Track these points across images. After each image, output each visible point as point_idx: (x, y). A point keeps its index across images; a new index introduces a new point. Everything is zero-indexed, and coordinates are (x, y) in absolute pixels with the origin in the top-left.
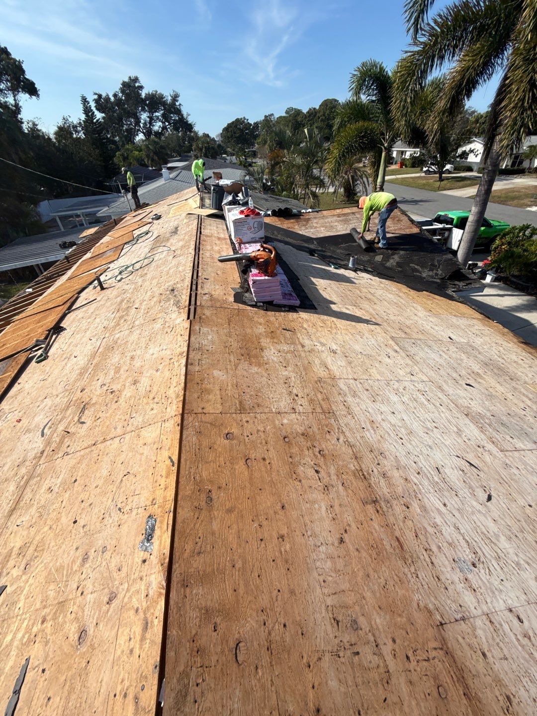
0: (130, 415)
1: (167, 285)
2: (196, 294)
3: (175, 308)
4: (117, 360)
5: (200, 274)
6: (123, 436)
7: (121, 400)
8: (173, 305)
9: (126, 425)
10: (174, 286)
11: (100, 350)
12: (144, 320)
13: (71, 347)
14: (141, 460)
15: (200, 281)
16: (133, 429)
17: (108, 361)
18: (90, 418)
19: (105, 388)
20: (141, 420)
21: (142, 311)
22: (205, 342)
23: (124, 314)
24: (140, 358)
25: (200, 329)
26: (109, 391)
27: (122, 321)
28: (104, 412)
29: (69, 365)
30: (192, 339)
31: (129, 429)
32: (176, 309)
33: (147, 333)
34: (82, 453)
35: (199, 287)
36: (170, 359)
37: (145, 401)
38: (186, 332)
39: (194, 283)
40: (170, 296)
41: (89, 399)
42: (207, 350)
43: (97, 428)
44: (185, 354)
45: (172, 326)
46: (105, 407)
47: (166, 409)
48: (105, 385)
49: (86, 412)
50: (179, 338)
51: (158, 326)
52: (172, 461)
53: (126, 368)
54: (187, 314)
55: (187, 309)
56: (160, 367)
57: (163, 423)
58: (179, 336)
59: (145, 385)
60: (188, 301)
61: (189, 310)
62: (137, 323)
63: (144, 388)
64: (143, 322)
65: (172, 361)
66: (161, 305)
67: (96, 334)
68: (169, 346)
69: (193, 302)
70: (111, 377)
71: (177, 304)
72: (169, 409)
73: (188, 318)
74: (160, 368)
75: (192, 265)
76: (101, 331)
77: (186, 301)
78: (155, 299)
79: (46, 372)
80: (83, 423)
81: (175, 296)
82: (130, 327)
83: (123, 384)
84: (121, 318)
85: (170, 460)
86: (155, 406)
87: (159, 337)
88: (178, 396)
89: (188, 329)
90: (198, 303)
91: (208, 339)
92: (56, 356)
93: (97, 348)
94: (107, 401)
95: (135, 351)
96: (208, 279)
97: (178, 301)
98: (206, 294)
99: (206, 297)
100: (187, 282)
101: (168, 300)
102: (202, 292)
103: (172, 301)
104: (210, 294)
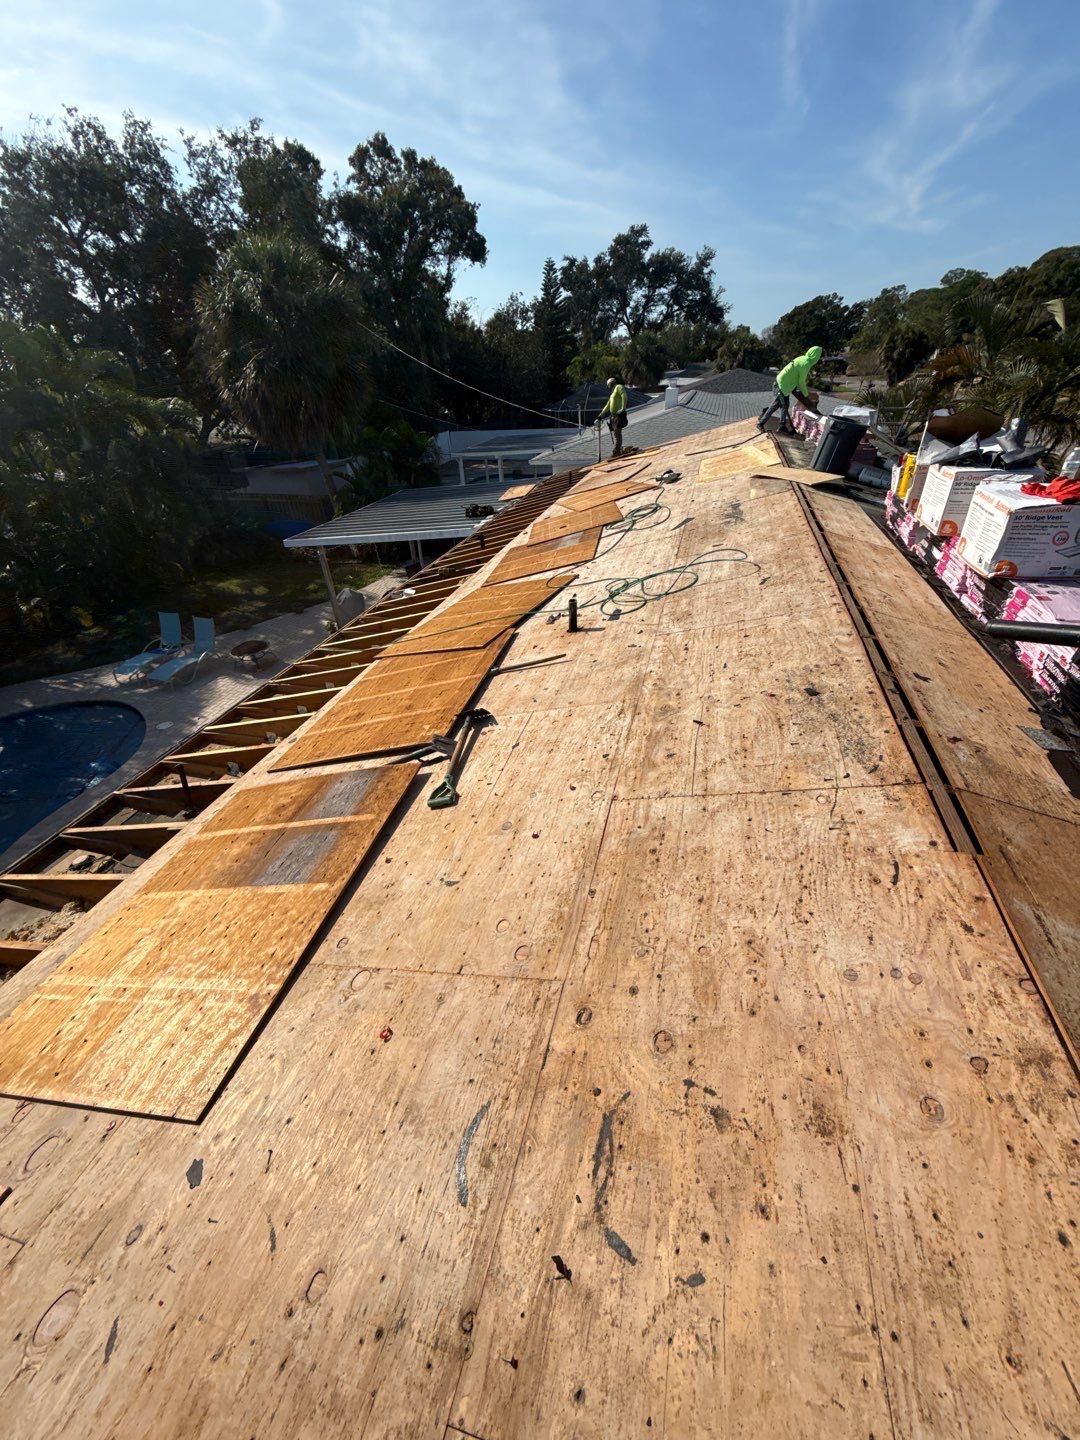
1: (778, 665)
2: (922, 733)
3: (858, 772)
5: (892, 656)
8: (844, 751)
10: (815, 680)
11: (612, 843)
12: (744, 780)
13: (517, 793)
15: (908, 684)
23: (660, 726)
27: (660, 755)
29: (519, 860)
32: (870, 779)
35: (918, 705)
39: (890, 685)
40: (813, 714)
60: (907, 754)
61: (931, 795)
62: (720, 780)
64: (740, 786)
66: (792, 737)
67: (585, 774)
71: (860, 749)
73: (954, 846)
75: (846, 617)
76: (596, 767)
77: (895, 754)
78: (756, 708)
79: (457, 853)
81: (833, 717)
82: (699, 790)
84: (653, 739)
90: (956, 779)
92: (479, 804)
93: (598, 832)
96: (926, 679)
97: (860, 743)
98: (955, 740)
99: (963, 752)
100: (860, 677)
101: (810, 728)
102: (940, 729)
103: (830, 736)
104: (969, 743)
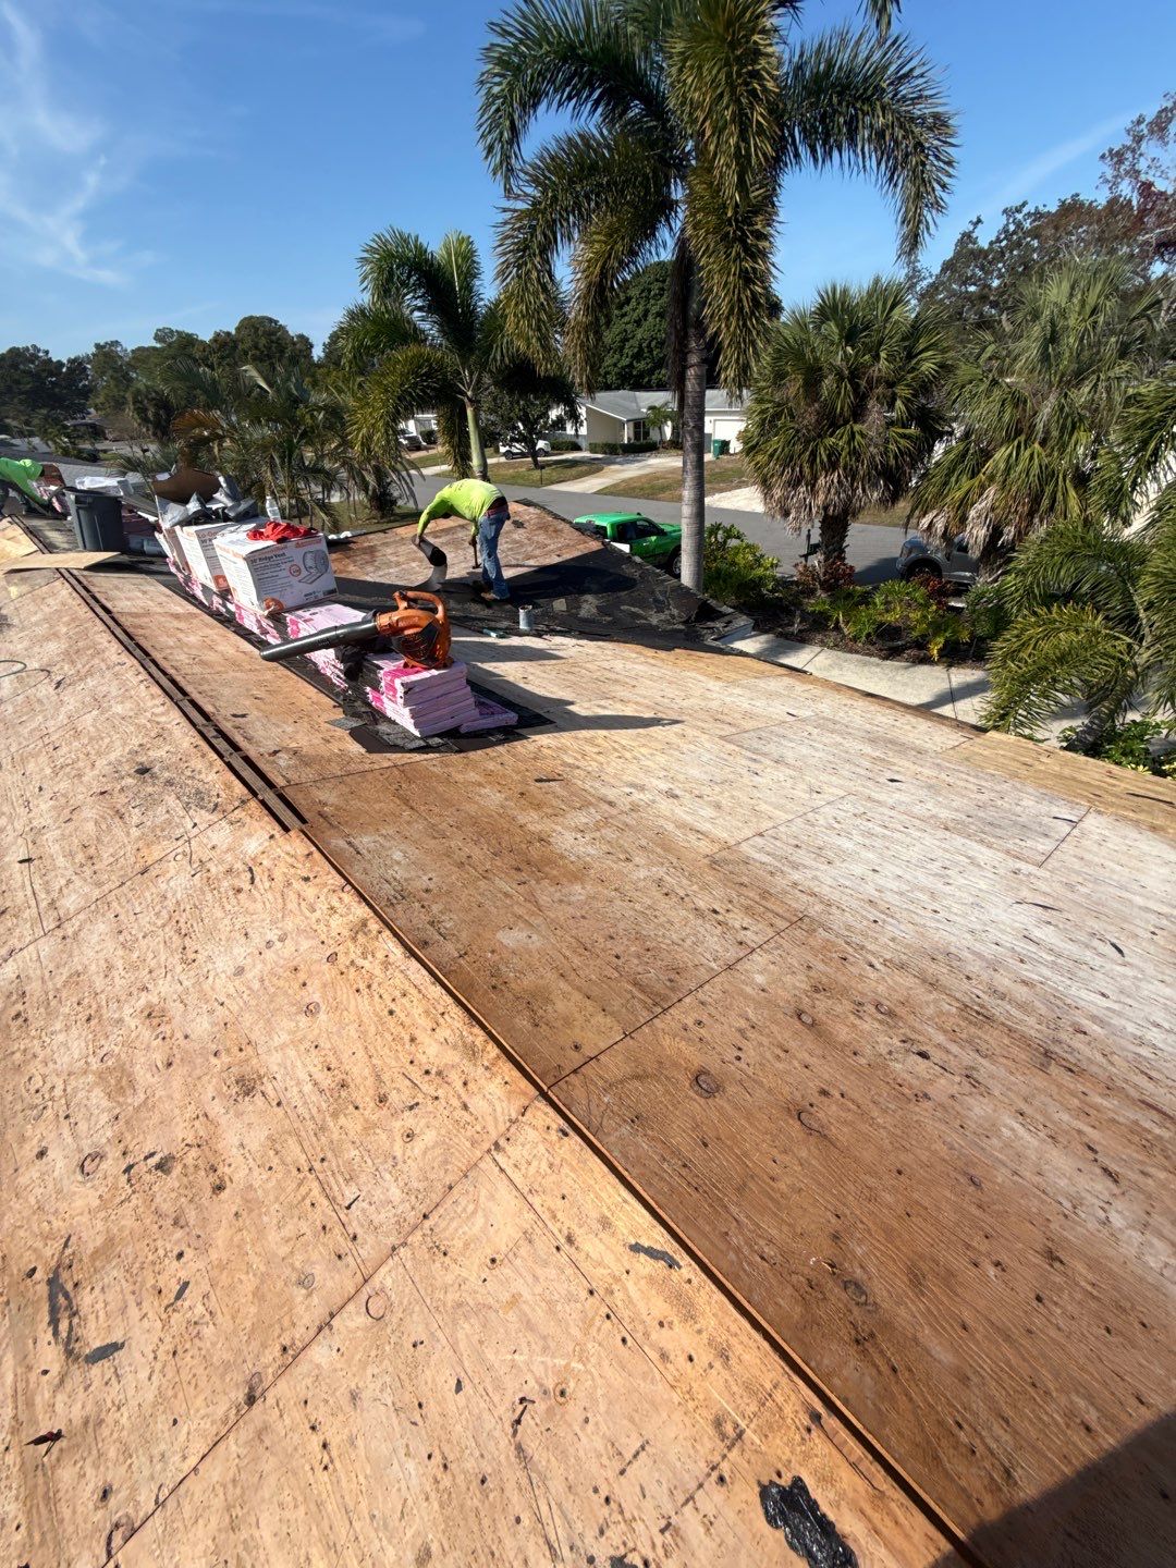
0: (331, 1200)
1: (101, 763)
2: (247, 760)
3: (203, 817)
4: (77, 1048)
5: (208, 708)
6: (367, 1289)
7: (238, 1171)
8: (187, 808)
9: (345, 1245)
10: (142, 759)
12: (99, 884)
14: (529, 1326)
15: (227, 726)
16: (393, 1240)
17: (35, 1068)
18: (134, 1312)
19: (112, 1166)
20: (395, 1193)
21: (61, 861)
22: (400, 873)
24: (191, 999)
25: (349, 843)
26: (142, 1168)
28: (189, 1253)
30: (357, 875)
31: (368, 1249)
32: (214, 817)
33: (144, 920)
34: (214, 1472)
35: (238, 739)
36: (333, 958)
37: (352, 1124)
38: (315, 863)
39: (211, 733)
40: (150, 790)
41: (58, 1245)
42: (427, 891)
43: (208, 1331)
44: (374, 925)
45: (239, 866)
46: (179, 1234)
47: (465, 1107)
48: (97, 1156)
49: (85, 1300)
50: (310, 891)
51: (177, 881)
52: (652, 1253)
53: (159, 1058)
54: (268, 819)
55: (254, 804)
56: (314, 994)
57: (500, 1157)
58: (298, 885)
59: (304, 1076)
60: (237, 782)
61: (263, 803)
62: (70, 903)
63: (308, 1088)
64: (96, 893)
65: (343, 960)
66: (135, 820)
68: (289, 925)
69: (257, 783)
70: (104, 1118)
71: (200, 798)
72: (476, 1104)
73: (286, 829)
74: (316, 997)
75: (156, 690)
77: (228, 786)
78: (89, 813)
80: (108, 1351)
81: (169, 783)
82: (50, 924)
83: (190, 1112)
85: (643, 1257)
86: (409, 1120)
87: (219, 913)
88: (472, 1052)
89: (317, 855)
90: (280, 782)
91: (398, 863)
94: (166, 1207)
95: (145, 989)
96: (244, 716)
97: (198, 792)
98: (275, 752)
99: (283, 760)
100: (183, 736)
101: (151, 802)
102: (262, 750)
103: (171, 800)
104: (287, 750)
